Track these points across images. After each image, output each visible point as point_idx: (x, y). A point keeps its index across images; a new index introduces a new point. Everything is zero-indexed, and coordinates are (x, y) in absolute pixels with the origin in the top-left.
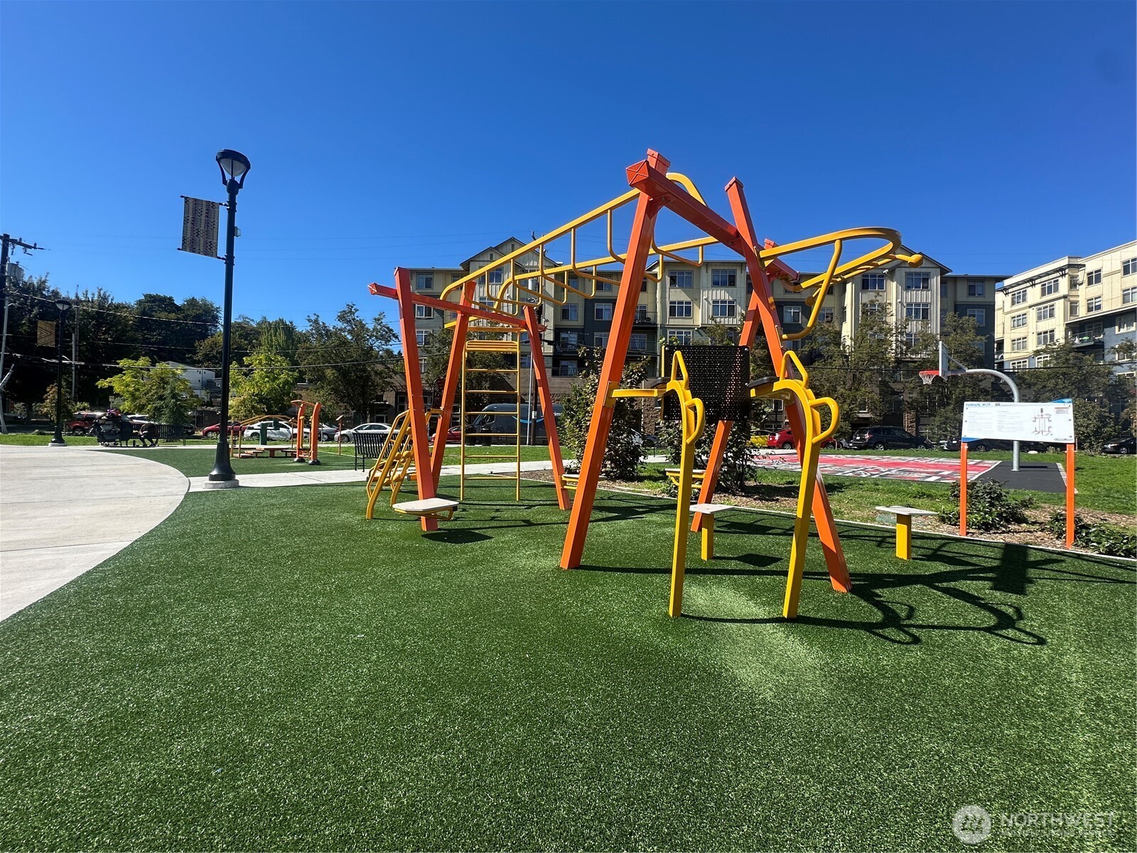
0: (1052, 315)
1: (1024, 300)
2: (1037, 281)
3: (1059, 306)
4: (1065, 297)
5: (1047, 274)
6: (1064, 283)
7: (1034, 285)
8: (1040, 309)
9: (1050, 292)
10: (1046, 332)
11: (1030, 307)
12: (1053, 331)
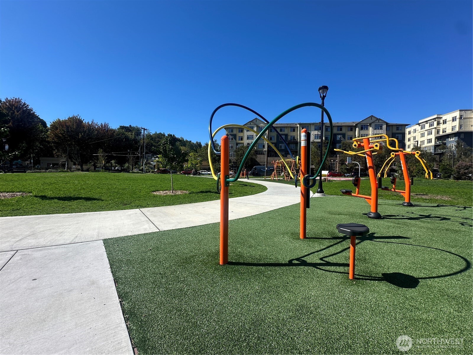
0: (431, 134)
1: (424, 128)
2: (428, 122)
3: (433, 131)
4: (435, 128)
5: (431, 120)
6: (435, 123)
7: (427, 123)
8: (428, 132)
9: (431, 126)
10: (429, 139)
11: (426, 131)
12: (431, 139)
